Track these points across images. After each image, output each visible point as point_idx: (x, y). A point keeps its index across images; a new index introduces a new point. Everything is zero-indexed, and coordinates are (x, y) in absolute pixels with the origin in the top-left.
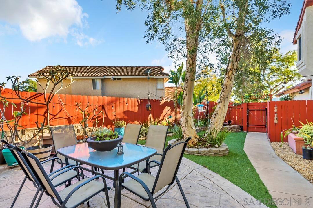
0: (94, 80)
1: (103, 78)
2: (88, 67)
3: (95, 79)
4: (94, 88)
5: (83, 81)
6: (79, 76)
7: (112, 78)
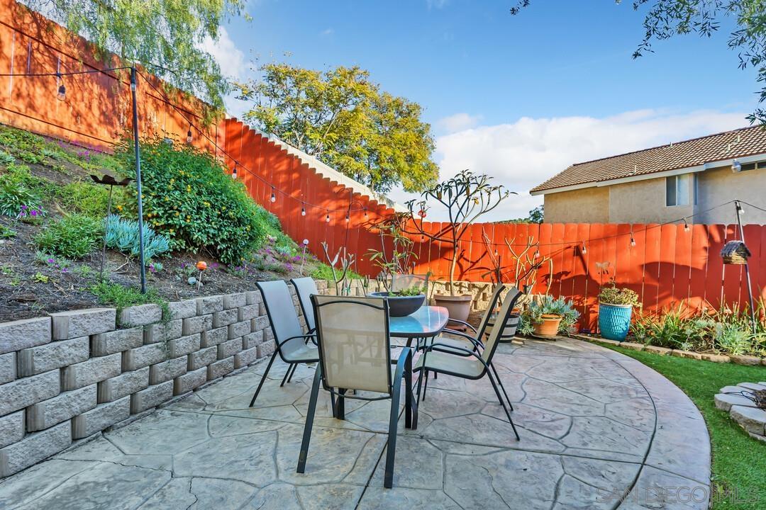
0: (671, 181)
1: (702, 168)
2: (669, 146)
3: (674, 177)
4: (671, 201)
5: (640, 185)
6: (629, 176)
7: (736, 164)
